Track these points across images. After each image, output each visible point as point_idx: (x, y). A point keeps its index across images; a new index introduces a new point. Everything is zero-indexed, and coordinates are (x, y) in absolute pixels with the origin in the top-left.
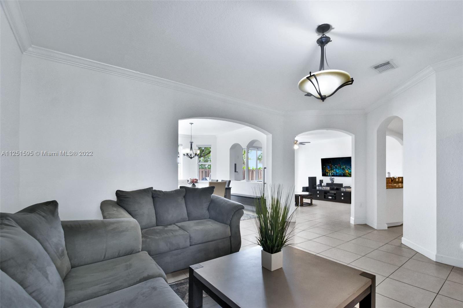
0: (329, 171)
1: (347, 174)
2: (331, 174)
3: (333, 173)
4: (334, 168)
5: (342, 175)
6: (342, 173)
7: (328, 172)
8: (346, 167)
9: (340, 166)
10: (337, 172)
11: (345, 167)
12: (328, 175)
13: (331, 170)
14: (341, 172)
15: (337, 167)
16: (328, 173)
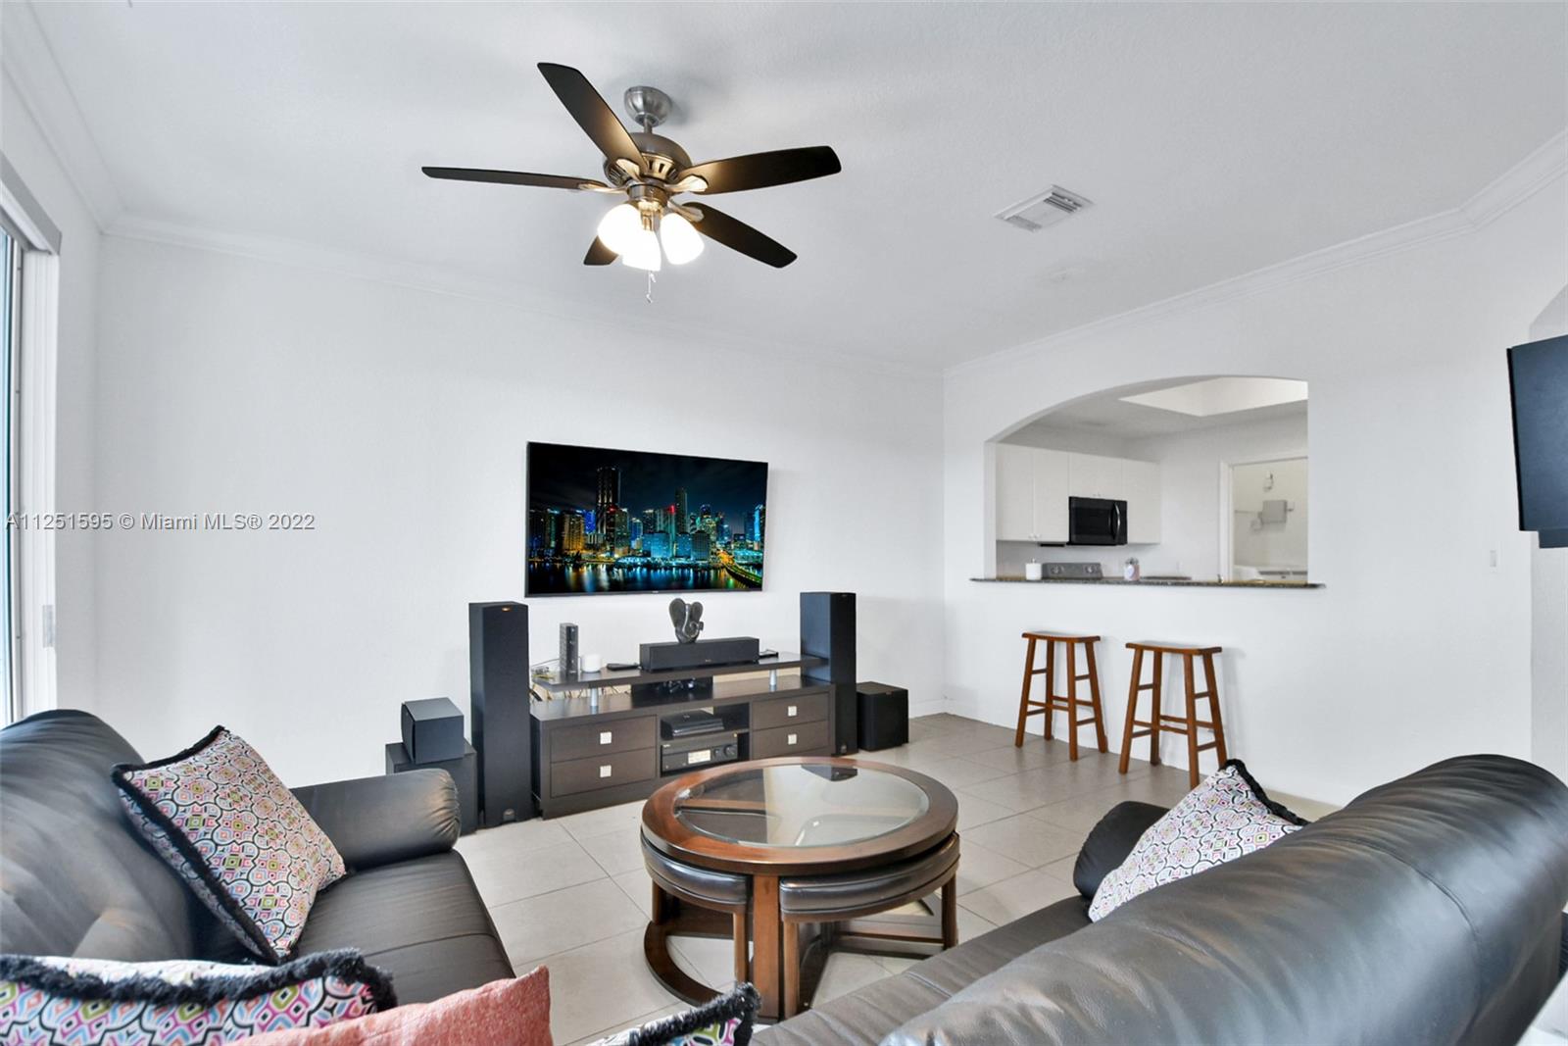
0: (589, 547)
1: (724, 573)
2: (604, 576)
3: (620, 566)
4: (634, 526)
5: (691, 582)
6: (688, 566)
7: (586, 554)
8: (719, 529)
9: (680, 518)
10: (657, 556)
11: (714, 524)
12: (579, 577)
13: (612, 540)
14: (683, 561)
15: (660, 525)
16: (577, 568)
